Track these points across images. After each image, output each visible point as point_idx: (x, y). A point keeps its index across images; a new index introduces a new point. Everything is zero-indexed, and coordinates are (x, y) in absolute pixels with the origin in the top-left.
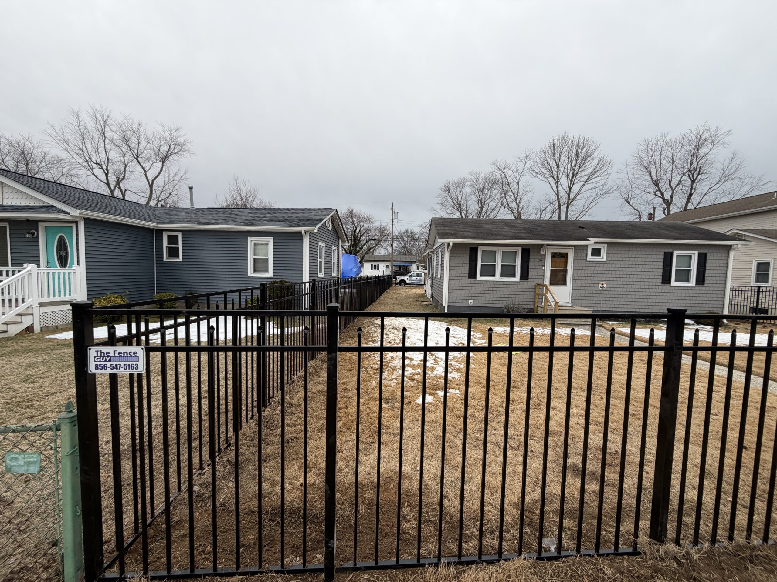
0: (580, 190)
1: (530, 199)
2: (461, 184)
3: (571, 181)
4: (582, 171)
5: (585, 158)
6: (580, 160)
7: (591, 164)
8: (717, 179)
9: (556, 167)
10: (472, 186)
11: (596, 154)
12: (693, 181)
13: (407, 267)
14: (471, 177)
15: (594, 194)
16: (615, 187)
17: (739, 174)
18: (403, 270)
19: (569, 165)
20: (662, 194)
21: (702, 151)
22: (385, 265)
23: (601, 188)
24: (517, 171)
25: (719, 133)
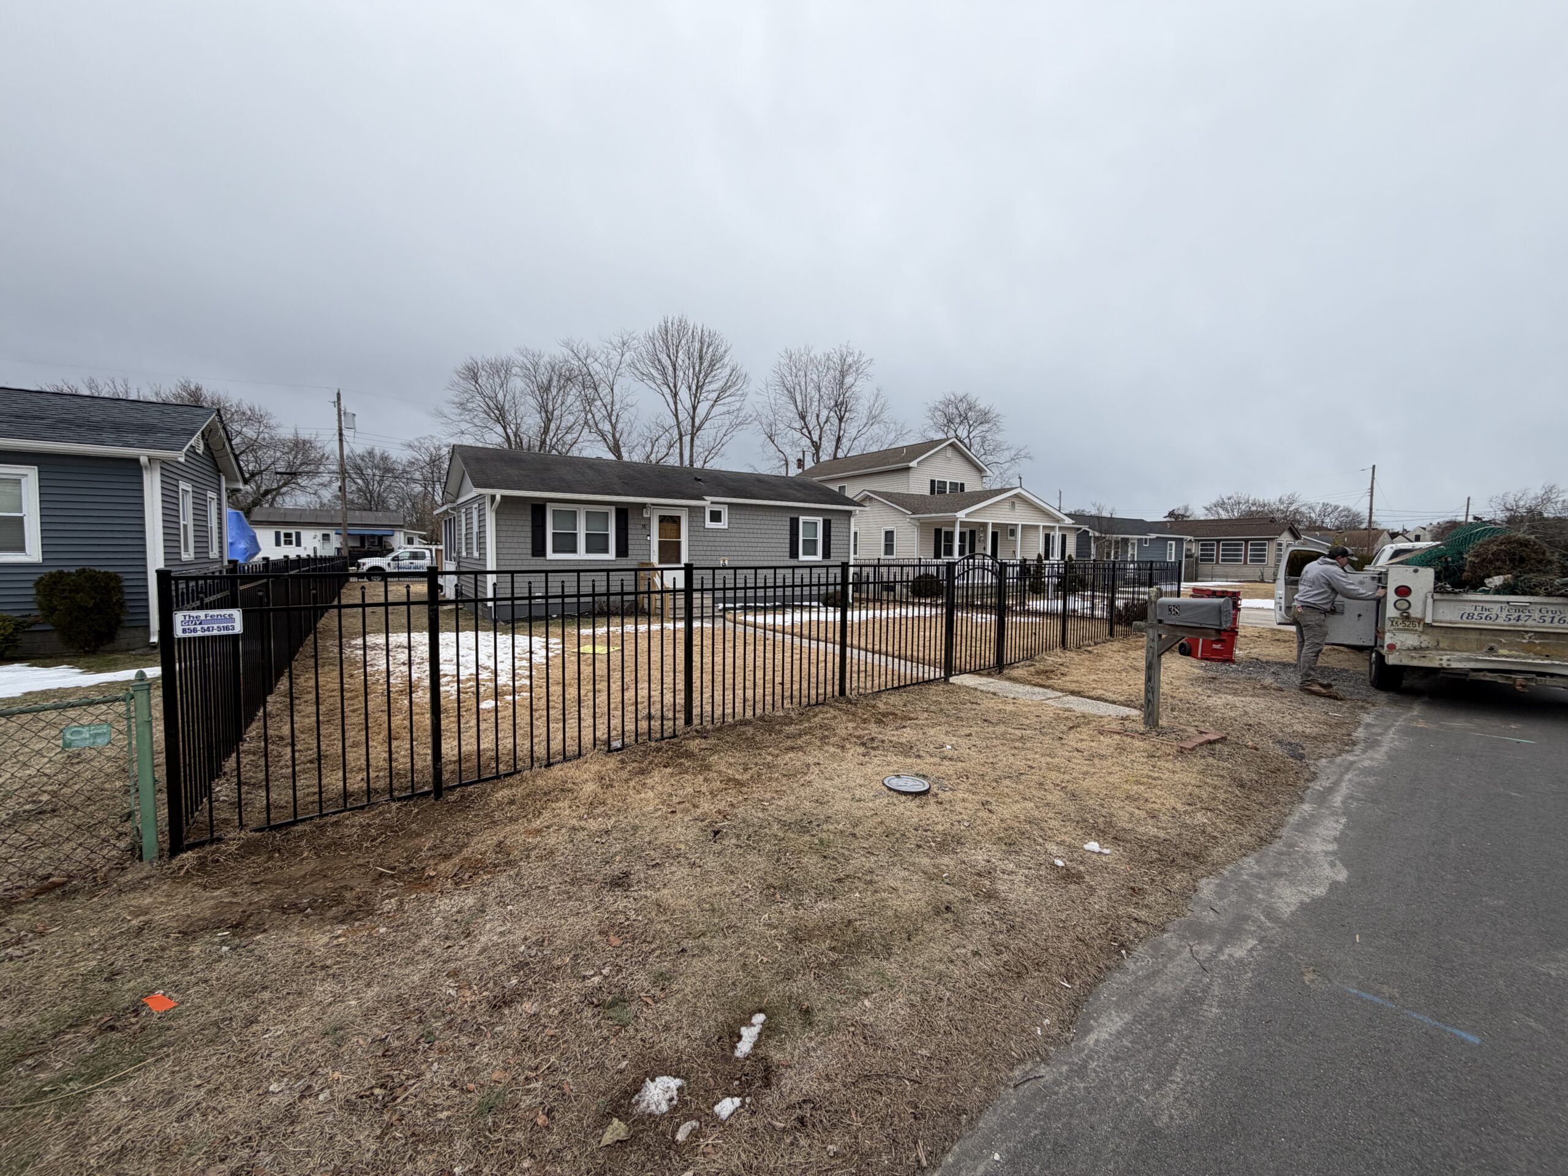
0: (708, 414)
1: (632, 419)
2: (501, 370)
3: (695, 397)
4: (710, 382)
5: (712, 365)
6: (706, 364)
7: (722, 374)
8: (865, 420)
9: (671, 368)
10: (525, 376)
11: (726, 360)
12: (841, 420)
13: (380, 538)
14: (522, 358)
15: (728, 423)
16: (754, 414)
17: (884, 416)
18: (372, 544)
19: (691, 370)
20: (810, 433)
21: (849, 380)
22: (319, 533)
23: (735, 414)
24: (609, 366)
25: (864, 359)
